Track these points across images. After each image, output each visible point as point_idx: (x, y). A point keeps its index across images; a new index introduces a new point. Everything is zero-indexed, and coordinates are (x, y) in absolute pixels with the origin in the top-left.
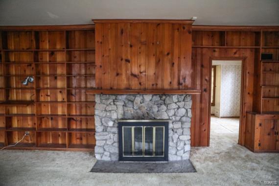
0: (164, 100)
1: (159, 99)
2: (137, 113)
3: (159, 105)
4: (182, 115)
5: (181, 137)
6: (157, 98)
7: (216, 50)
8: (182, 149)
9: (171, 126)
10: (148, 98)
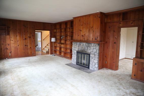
0: (89, 45)
1: (88, 45)
2: (81, 49)
3: (87, 47)
4: (95, 52)
5: (94, 61)
6: (87, 44)
7: (121, 22)
8: (94, 66)
9: (91, 55)
10: (84, 44)
